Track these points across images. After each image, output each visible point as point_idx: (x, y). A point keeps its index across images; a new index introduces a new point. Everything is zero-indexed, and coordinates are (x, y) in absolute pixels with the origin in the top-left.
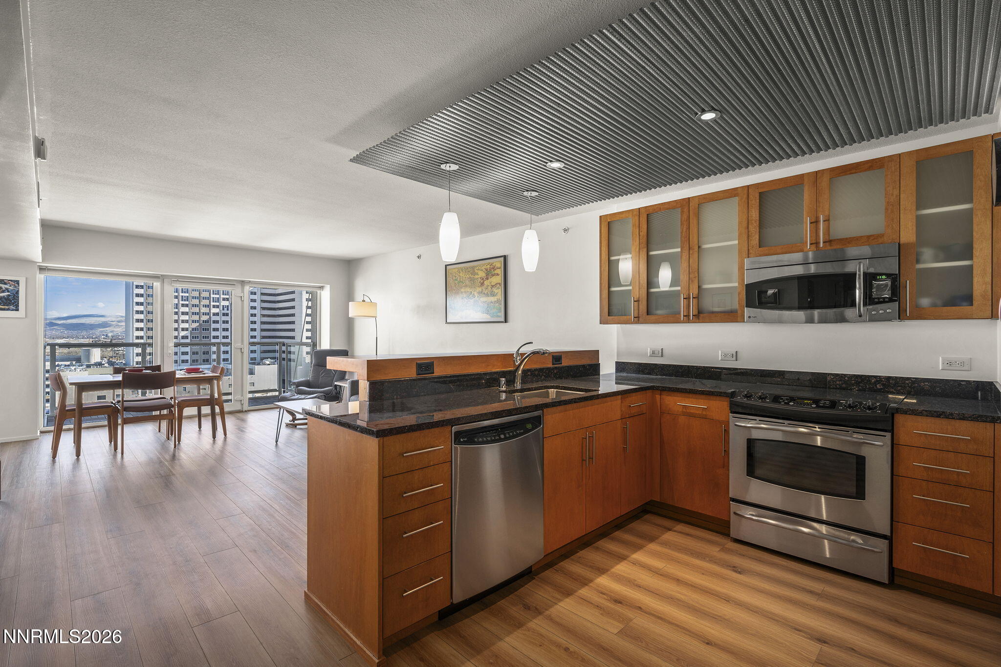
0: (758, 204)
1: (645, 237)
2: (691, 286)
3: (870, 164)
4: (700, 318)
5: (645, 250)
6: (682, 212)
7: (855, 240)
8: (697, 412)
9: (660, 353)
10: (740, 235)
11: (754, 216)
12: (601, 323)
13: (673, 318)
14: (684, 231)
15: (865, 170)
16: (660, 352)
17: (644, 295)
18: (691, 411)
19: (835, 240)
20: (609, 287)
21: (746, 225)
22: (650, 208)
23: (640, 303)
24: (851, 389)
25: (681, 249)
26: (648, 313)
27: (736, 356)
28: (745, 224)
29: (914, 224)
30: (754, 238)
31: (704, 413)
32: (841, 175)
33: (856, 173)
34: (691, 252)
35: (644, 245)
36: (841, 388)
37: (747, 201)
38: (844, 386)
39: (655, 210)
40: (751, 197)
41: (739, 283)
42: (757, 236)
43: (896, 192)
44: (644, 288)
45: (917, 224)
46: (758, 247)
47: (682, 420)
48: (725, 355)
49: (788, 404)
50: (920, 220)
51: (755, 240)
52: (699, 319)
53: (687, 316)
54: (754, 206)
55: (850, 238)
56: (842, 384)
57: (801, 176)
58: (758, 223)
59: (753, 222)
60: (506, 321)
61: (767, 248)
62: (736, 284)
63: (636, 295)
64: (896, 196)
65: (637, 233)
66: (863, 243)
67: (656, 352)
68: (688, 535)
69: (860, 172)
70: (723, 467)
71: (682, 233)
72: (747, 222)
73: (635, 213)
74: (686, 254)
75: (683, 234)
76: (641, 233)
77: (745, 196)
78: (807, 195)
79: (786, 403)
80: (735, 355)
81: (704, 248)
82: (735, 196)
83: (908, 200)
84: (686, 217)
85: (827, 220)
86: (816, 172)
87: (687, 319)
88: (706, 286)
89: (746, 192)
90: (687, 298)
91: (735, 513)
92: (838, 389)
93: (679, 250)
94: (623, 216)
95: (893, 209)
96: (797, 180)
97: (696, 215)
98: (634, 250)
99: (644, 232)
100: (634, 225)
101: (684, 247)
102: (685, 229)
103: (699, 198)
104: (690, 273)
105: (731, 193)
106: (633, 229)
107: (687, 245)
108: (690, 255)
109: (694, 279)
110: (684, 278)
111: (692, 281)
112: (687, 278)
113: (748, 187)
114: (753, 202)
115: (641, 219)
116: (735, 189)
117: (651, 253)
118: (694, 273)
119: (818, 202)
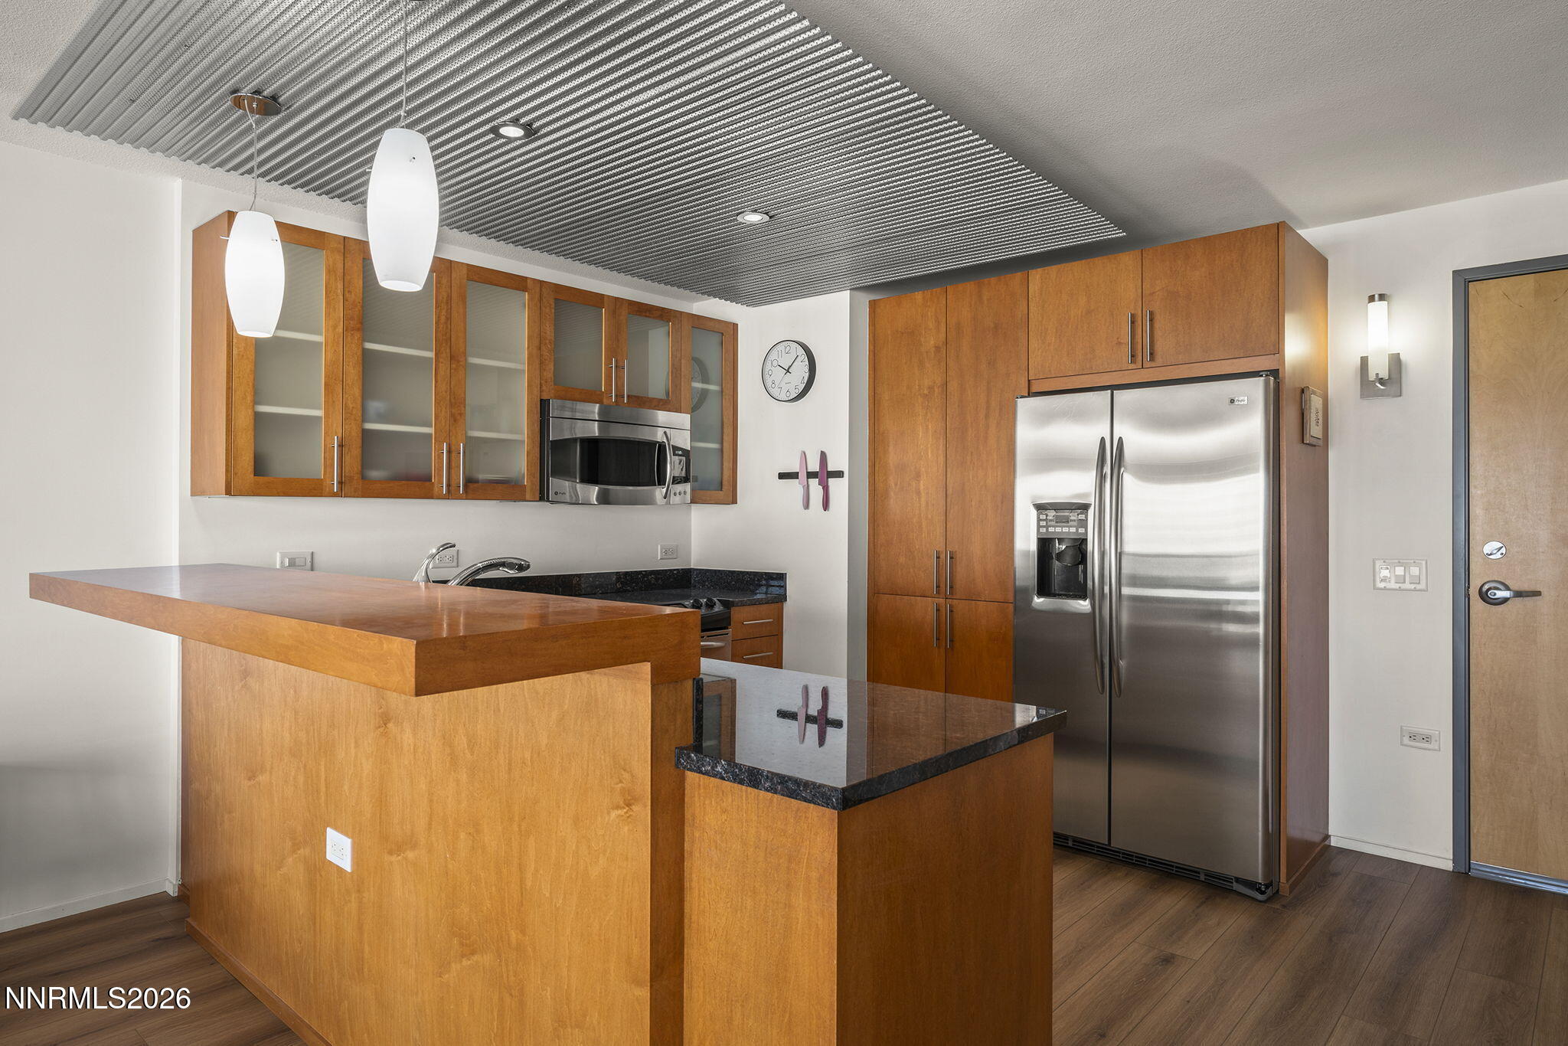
0: (553, 314)
1: (359, 307)
2: (453, 430)
3: (660, 313)
4: (470, 491)
5: (357, 335)
6: (438, 283)
7: (648, 401)
9: (309, 564)
10: (530, 356)
11: (548, 332)
12: (228, 495)
13: (419, 488)
14: (443, 321)
15: (656, 318)
16: (309, 560)
17: (353, 434)
20: (254, 404)
21: (538, 344)
23: (346, 450)
25: (437, 355)
26: (362, 475)
28: (536, 342)
29: (690, 396)
30: (547, 368)
32: (637, 313)
33: (648, 316)
34: (454, 366)
35: (355, 322)
37: (539, 306)
40: (545, 302)
41: (527, 435)
42: (551, 368)
44: (354, 419)
46: (553, 384)
51: (549, 370)
52: (467, 492)
53: (451, 486)
54: (548, 317)
55: (644, 397)
57: (599, 297)
58: (552, 345)
59: (547, 341)
61: (563, 388)
62: (522, 438)
63: (337, 433)
64: (679, 360)
65: (340, 292)
67: (298, 562)
69: (652, 318)
71: (437, 323)
72: (538, 339)
73: (334, 245)
74: (444, 368)
75: (441, 326)
76: (348, 295)
77: (537, 296)
78: (605, 324)
81: (474, 364)
82: (524, 291)
83: (686, 368)
84: (444, 294)
86: (616, 299)
87: (451, 494)
89: (538, 289)
90: (448, 452)
93: (432, 355)
94: (303, 238)
96: (596, 300)
97: (463, 298)
98: (330, 329)
99: (356, 295)
100: (330, 271)
101: (442, 353)
102: (443, 318)
103: (468, 270)
104: (452, 405)
105: (518, 283)
106: (329, 279)
107: (448, 350)
108: (452, 371)
109: (459, 417)
110: (441, 411)
111: (455, 421)
112: (446, 412)
113: (541, 282)
114: (547, 310)
115: (348, 264)
116: (524, 279)
117: (369, 346)
118: (459, 406)
119: (618, 341)
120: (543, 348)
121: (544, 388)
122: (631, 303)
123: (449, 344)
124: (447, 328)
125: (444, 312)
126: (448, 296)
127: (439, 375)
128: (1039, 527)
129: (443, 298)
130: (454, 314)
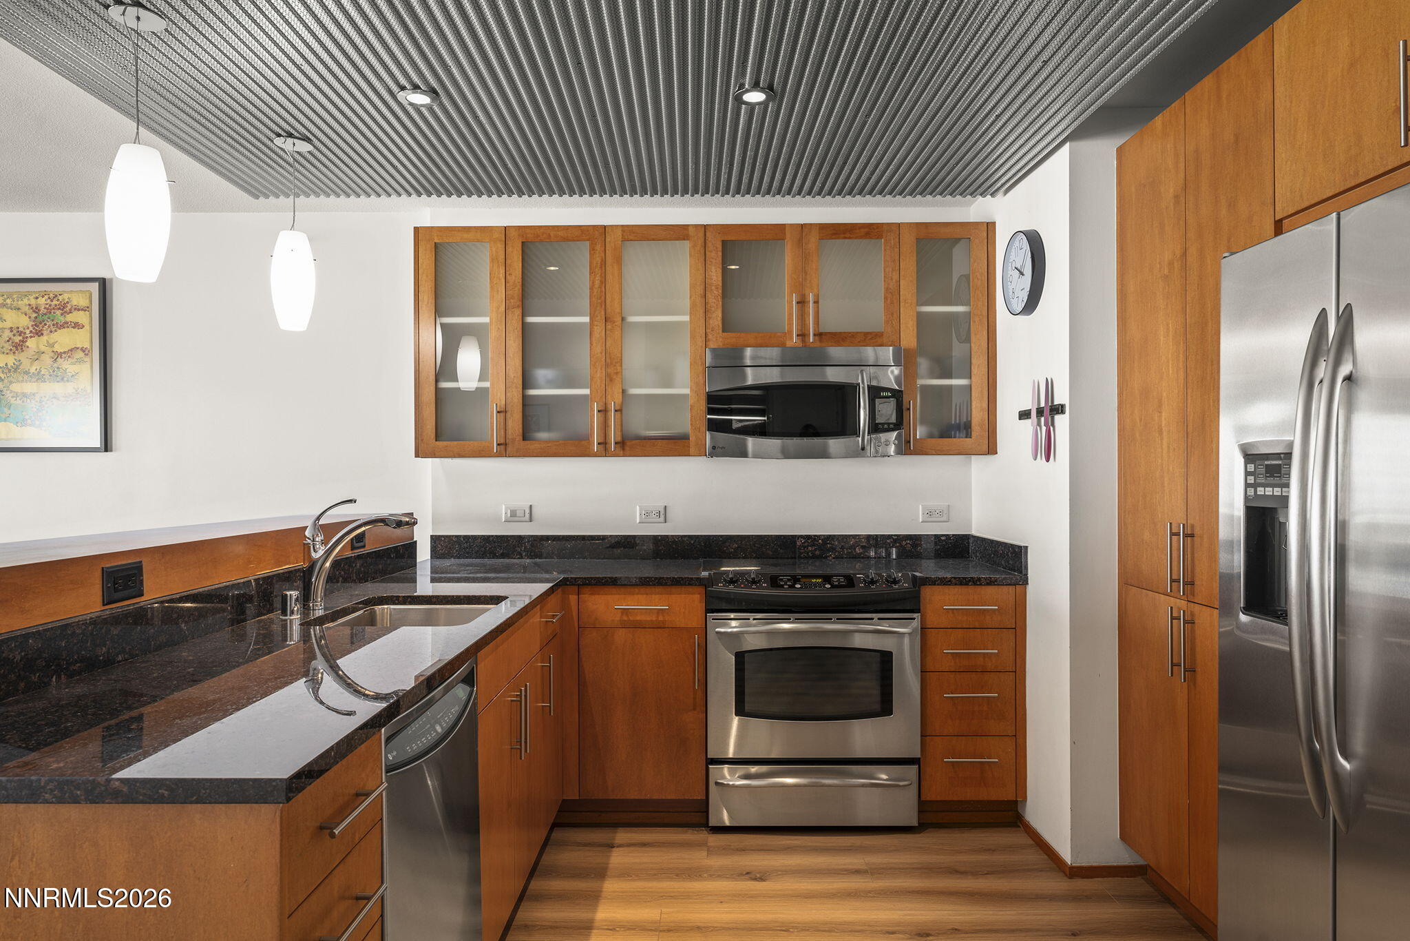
0: (720, 259)
1: (519, 287)
2: (609, 390)
3: (866, 230)
4: (627, 448)
5: (518, 312)
6: (592, 250)
7: (850, 337)
8: (648, 619)
9: (527, 515)
10: (693, 306)
11: (714, 278)
12: (417, 455)
13: (576, 447)
14: (597, 286)
15: (861, 237)
16: (528, 511)
17: (516, 400)
18: (638, 618)
19: (826, 334)
20: (437, 381)
21: (702, 292)
22: (528, 231)
23: (508, 415)
24: (826, 557)
25: (591, 319)
26: (525, 437)
27: (664, 514)
28: (700, 290)
29: (915, 323)
30: (714, 315)
31: (661, 618)
32: (833, 237)
33: (850, 238)
34: (609, 327)
35: (516, 301)
36: (815, 557)
37: (703, 252)
38: (817, 553)
39: (538, 236)
40: (709, 244)
41: (691, 388)
42: (719, 313)
43: (896, 277)
44: (516, 387)
45: (917, 324)
46: (721, 331)
47: (621, 636)
48: (647, 514)
49: (792, 587)
50: (921, 319)
51: (717, 316)
52: (623, 449)
53: (604, 443)
54: (714, 261)
55: (845, 333)
56: (816, 550)
57: (781, 228)
58: (720, 291)
59: (713, 288)
60: (107, 446)
61: (733, 335)
62: (687, 391)
63: (497, 398)
64: (896, 282)
65: (502, 276)
66: (859, 342)
67: (519, 513)
68: (644, 845)
69: (856, 238)
70: (694, 709)
71: (591, 289)
72: (703, 287)
73: (496, 235)
74: (599, 330)
75: (595, 291)
76: (508, 277)
77: (701, 242)
78: (789, 257)
79: (790, 587)
80: (662, 512)
81: (632, 322)
82: (684, 239)
83: (908, 290)
84: (599, 260)
85: (816, 302)
86: (802, 226)
87: (605, 450)
88: (634, 391)
89: (701, 234)
90: (604, 411)
91: (717, 784)
92: (811, 558)
93: (586, 319)
94: (471, 235)
95: (892, 297)
96: (777, 232)
97: (619, 261)
98: (494, 310)
99: (515, 277)
100: (493, 260)
101: (597, 317)
102: (597, 283)
103: (623, 231)
104: (607, 365)
105: (678, 233)
106: (493, 266)
107: (603, 313)
108: (608, 332)
109: (615, 377)
110: (596, 372)
111: (611, 380)
112: (602, 373)
113: (705, 227)
114: (713, 254)
115: (509, 250)
116: (685, 227)
117: (531, 319)
118: (615, 366)
119: (806, 273)
120: (708, 295)
121: (710, 337)
122: (823, 227)
123: (603, 306)
124: (601, 292)
125: (598, 278)
126: (602, 260)
127: (594, 339)
128: (1247, 485)
129: (597, 263)
130: (609, 277)
